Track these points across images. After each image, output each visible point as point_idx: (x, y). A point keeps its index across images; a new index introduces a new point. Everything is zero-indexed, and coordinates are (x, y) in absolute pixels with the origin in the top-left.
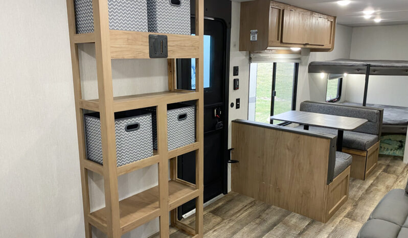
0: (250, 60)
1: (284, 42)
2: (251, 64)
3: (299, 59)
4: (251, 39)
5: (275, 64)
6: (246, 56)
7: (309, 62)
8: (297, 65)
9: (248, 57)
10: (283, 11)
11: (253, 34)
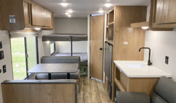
0: (10, 36)
1: (33, 24)
2: (11, 39)
3: (38, 34)
4: (10, 22)
5: (25, 38)
6: (6, 34)
7: (42, 35)
8: (37, 38)
9: (8, 34)
10: (31, 5)
11: (11, 18)
